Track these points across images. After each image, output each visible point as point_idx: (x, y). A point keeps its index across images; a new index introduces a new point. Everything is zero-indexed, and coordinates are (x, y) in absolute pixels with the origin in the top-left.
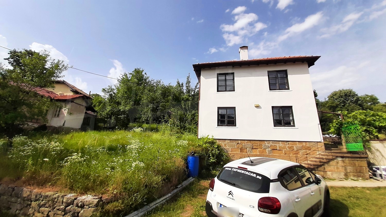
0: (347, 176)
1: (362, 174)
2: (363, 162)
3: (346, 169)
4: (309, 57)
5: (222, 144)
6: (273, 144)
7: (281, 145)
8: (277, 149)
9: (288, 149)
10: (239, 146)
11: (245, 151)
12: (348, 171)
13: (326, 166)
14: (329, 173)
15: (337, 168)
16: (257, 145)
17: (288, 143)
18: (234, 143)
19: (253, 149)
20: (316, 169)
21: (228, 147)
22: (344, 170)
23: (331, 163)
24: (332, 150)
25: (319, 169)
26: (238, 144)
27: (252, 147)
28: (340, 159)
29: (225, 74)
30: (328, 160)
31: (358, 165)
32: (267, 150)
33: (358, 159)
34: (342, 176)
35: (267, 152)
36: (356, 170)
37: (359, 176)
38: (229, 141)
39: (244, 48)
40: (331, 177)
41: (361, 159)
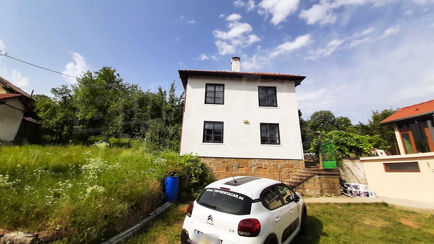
0: (322, 193)
1: (335, 191)
2: (336, 179)
3: (321, 186)
4: (296, 76)
5: (206, 162)
6: (258, 163)
7: (266, 163)
8: (262, 168)
9: (272, 167)
10: (225, 165)
11: (231, 170)
12: (324, 187)
13: (305, 183)
14: (307, 190)
15: (315, 185)
16: (243, 163)
17: (273, 161)
18: (220, 161)
19: (240, 167)
20: (297, 187)
21: (213, 166)
22: (319, 187)
23: (310, 180)
24: (311, 168)
25: (299, 187)
26: (224, 162)
27: (238, 166)
28: (317, 176)
29: (215, 85)
30: (307, 178)
31: (332, 182)
32: (253, 168)
33: (332, 176)
34: (318, 193)
35: (253, 171)
36: (330, 187)
37: (331, 193)
38: (214, 159)
39: (237, 59)
40: (309, 194)
41: (334, 177)
